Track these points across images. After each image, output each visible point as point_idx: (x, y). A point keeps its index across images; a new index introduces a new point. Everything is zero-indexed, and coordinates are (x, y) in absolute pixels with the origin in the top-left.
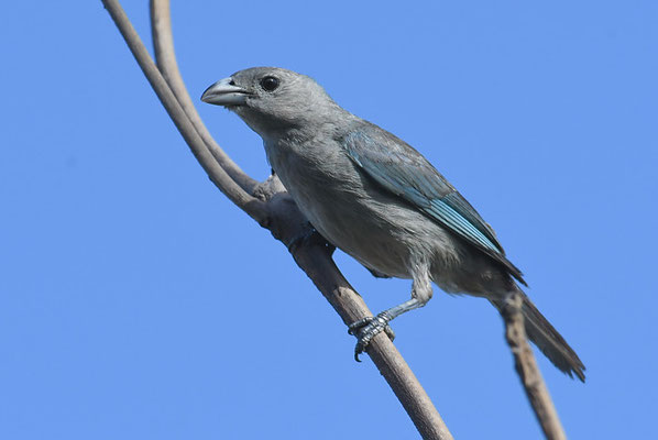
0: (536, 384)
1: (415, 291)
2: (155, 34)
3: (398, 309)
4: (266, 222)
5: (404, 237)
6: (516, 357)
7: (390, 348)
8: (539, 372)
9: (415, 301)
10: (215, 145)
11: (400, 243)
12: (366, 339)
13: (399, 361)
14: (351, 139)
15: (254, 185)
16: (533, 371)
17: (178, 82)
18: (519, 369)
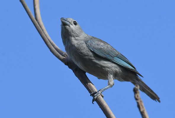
0: (144, 111)
1: (109, 83)
2: (35, 9)
3: (104, 88)
4: (67, 64)
5: (107, 69)
6: (138, 103)
7: (102, 100)
8: (144, 107)
9: (109, 86)
10: (52, 41)
11: (105, 71)
12: (96, 97)
13: (105, 104)
14: (89, 43)
15: (63, 53)
16: (143, 107)
17: (41, 23)
18: (139, 107)
